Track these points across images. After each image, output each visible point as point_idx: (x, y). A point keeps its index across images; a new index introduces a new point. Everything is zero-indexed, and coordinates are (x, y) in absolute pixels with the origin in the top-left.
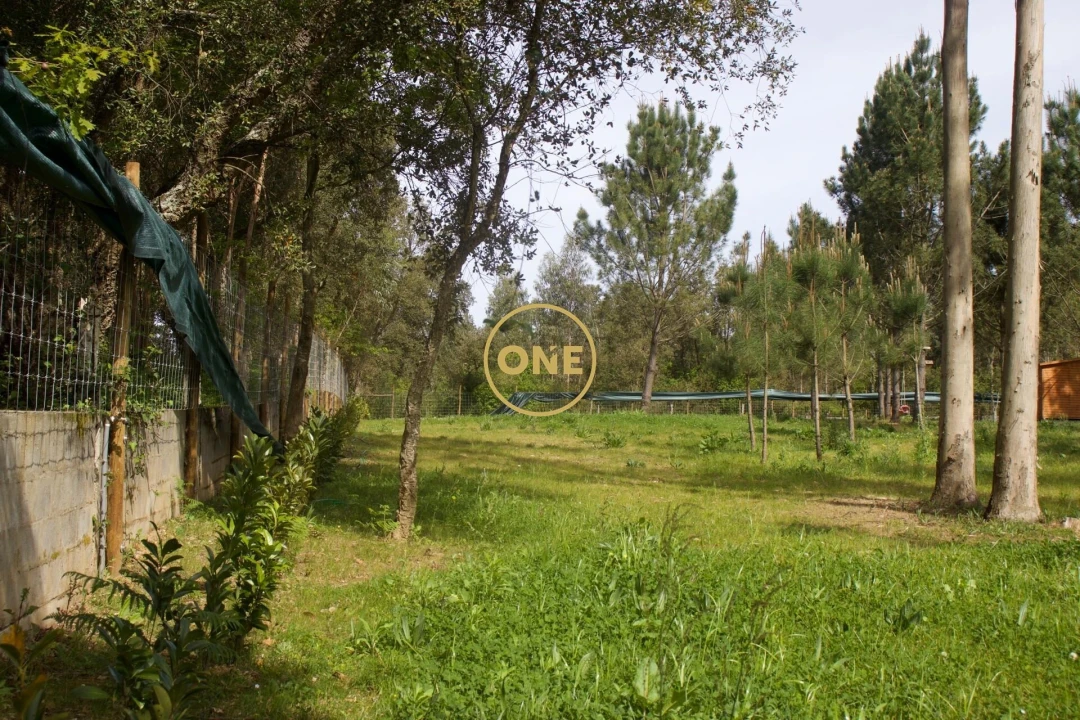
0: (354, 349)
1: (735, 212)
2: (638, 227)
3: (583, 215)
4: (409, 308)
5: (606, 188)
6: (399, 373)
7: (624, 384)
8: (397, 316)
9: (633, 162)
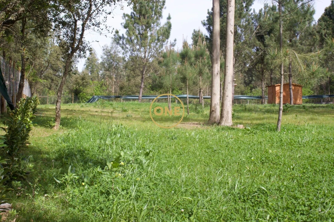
0: (33, 80)
1: (171, 31)
2: (137, 37)
3: (117, 32)
4: (53, 65)
5: (125, 22)
6: (50, 89)
7: (133, 93)
8: (49, 68)
9: (135, 13)
